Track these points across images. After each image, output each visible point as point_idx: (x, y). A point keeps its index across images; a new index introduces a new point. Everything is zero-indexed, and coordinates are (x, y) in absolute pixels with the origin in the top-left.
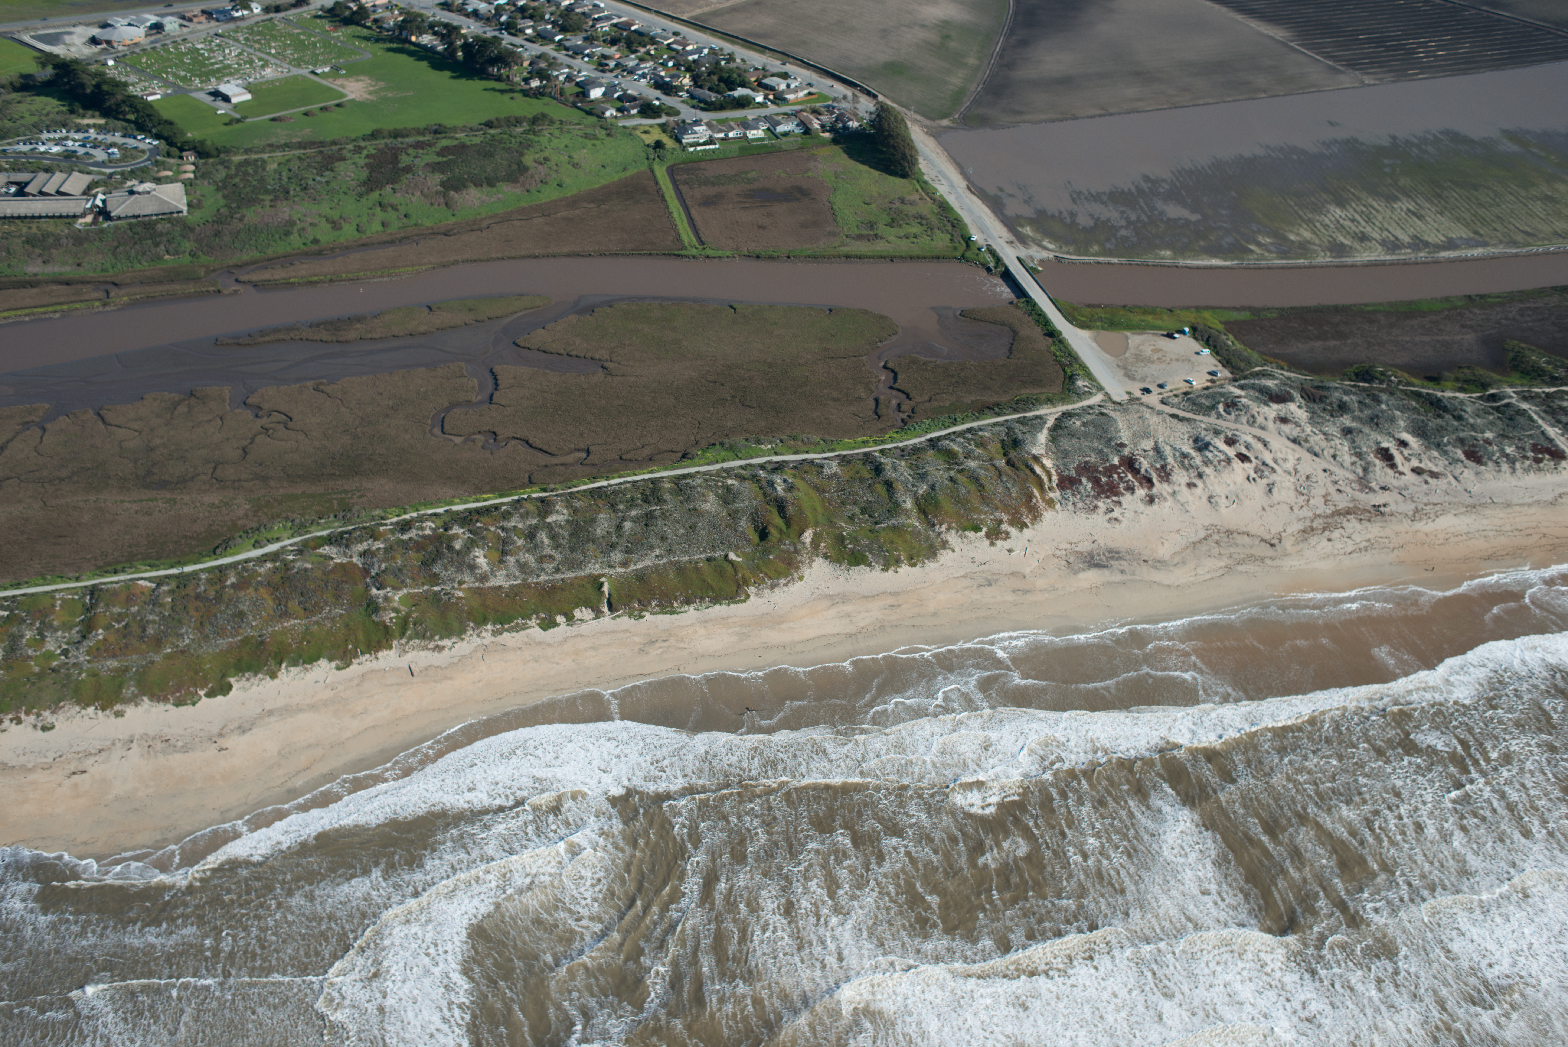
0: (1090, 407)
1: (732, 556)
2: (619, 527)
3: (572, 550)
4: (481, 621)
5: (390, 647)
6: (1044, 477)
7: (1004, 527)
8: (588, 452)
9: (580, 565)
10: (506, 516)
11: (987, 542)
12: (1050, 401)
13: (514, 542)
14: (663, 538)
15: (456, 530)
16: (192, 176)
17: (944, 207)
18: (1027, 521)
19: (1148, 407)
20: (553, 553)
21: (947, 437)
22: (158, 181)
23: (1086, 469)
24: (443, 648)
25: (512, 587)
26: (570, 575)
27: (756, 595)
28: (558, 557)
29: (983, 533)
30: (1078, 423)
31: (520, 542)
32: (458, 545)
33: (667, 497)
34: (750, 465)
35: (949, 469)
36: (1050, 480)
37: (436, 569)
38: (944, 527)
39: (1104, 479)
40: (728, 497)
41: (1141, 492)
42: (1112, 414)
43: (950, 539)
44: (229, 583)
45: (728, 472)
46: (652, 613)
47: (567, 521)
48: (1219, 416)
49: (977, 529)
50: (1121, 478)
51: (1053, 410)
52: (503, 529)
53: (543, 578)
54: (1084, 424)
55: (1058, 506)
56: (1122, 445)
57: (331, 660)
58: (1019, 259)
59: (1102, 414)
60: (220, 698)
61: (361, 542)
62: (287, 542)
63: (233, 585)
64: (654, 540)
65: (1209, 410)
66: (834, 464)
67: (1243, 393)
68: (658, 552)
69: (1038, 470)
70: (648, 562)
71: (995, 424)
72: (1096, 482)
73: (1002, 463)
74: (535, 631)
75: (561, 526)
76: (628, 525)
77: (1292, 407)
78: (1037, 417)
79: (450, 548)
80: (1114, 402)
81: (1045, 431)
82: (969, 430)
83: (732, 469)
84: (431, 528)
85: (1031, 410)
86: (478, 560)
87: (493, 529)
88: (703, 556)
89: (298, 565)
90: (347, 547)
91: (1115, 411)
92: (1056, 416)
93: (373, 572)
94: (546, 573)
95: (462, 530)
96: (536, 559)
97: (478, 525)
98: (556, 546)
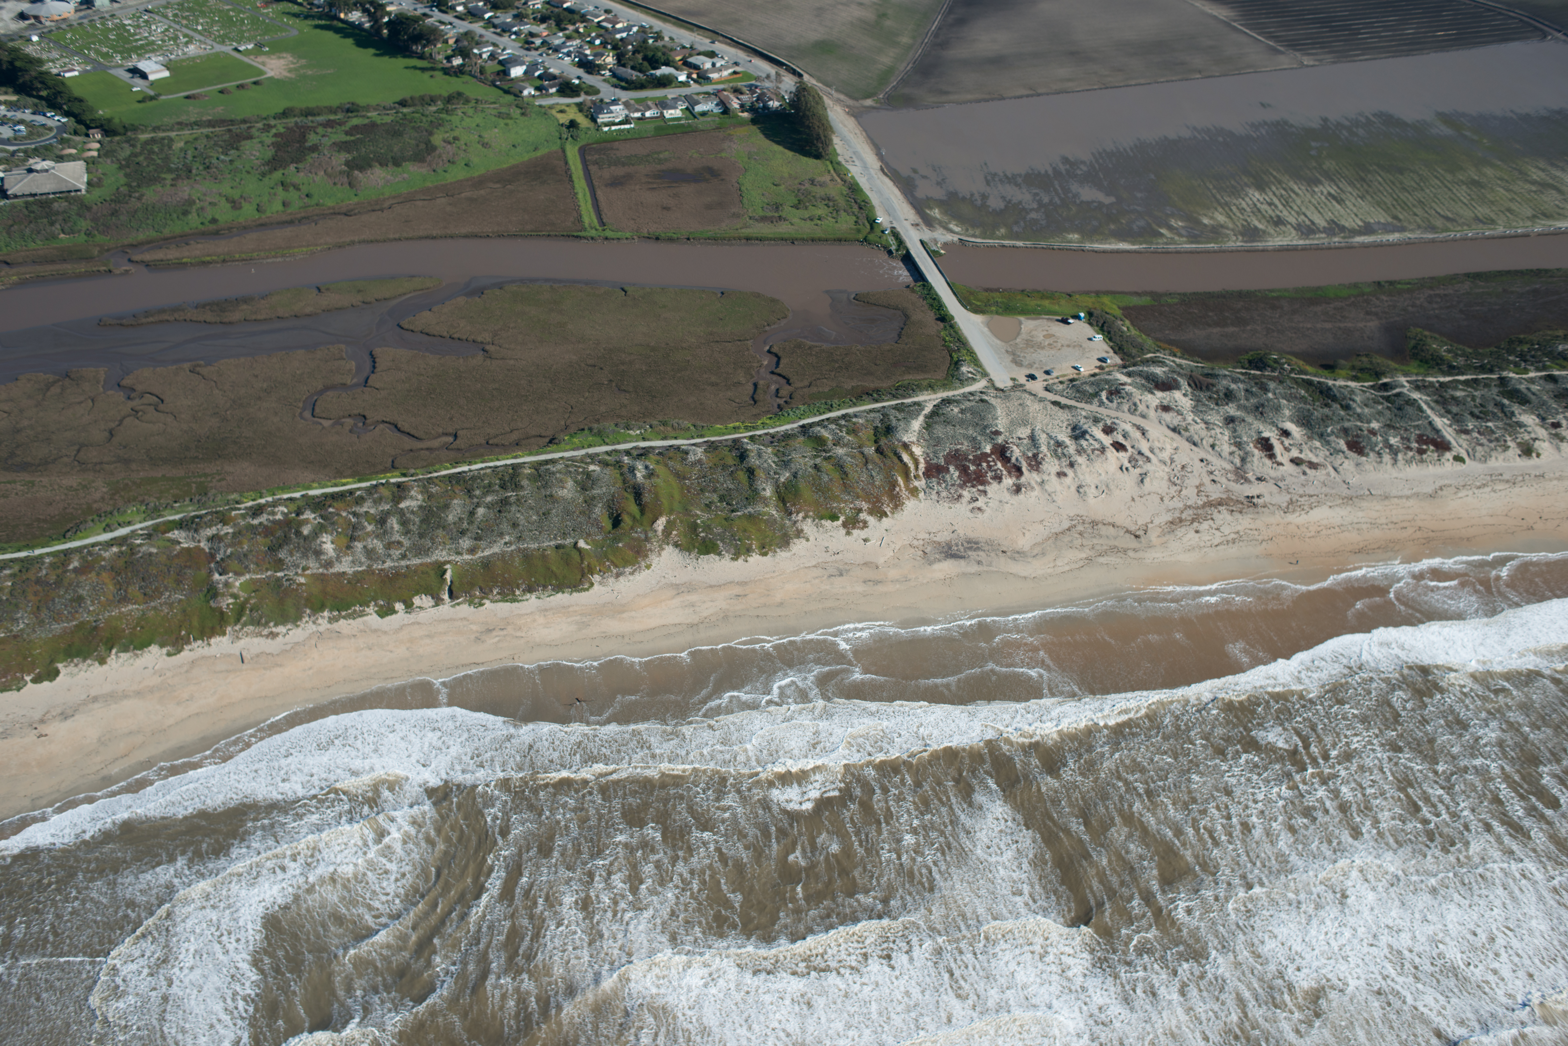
0: (971, 394)
1: (582, 544)
2: (472, 513)
3: (421, 536)
4: (317, 608)
5: (224, 634)
6: (911, 466)
7: (863, 516)
8: (456, 436)
9: (427, 552)
10: (360, 501)
11: (843, 531)
12: (931, 387)
13: (364, 528)
14: (515, 525)
15: (308, 515)
16: (95, 154)
17: (854, 188)
18: (888, 510)
19: (1031, 394)
20: (401, 539)
21: (820, 423)
22: (60, 159)
23: (956, 457)
24: (277, 634)
25: (356, 573)
26: (416, 561)
27: (600, 583)
28: (406, 543)
29: (840, 522)
30: (956, 410)
31: (370, 528)
32: (306, 531)
33: (525, 483)
34: (616, 451)
35: (816, 456)
36: (917, 468)
37: (282, 555)
38: (801, 515)
39: (972, 468)
40: (586, 483)
41: (1008, 481)
42: (993, 401)
43: (805, 528)
44: (71, 567)
45: (593, 458)
46: (493, 601)
47: (420, 507)
48: (1101, 404)
49: (834, 518)
50: (989, 467)
51: (933, 396)
52: (355, 514)
53: (389, 564)
54: (962, 411)
55: (922, 495)
56: (997, 433)
57: (162, 646)
58: (922, 242)
59: (982, 401)
60: (46, 684)
61: (210, 527)
62: (138, 526)
63: (75, 570)
64: (505, 526)
65: (1090, 397)
66: (699, 450)
67: (1128, 380)
68: (507, 538)
69: (906, 458)
70: (496, 549)
71: (871, 411)
72: (964, 470)
73: (870, 450)
74: (372, 618)
75: (413, 512)
76: (481, 511)
77: (1177, 395)
78: (915, 403)
79: (298, 533)
80: (997, 389)
81: (921, 418)
82: (844, 417)
83: (597, 454)
84: (283, 513)
85: (910, 396)
86: (324, 546)
87: (344, 514)
88: (552, 543)
89: (144, 549)
90: (196, 532)
91: (995, 397)
92: (935, 403)
93: (219, 557)
94: (392, 559)
95: (313, 515)
96: (384, 545)
97: (330, 510)
98: (405, 532)
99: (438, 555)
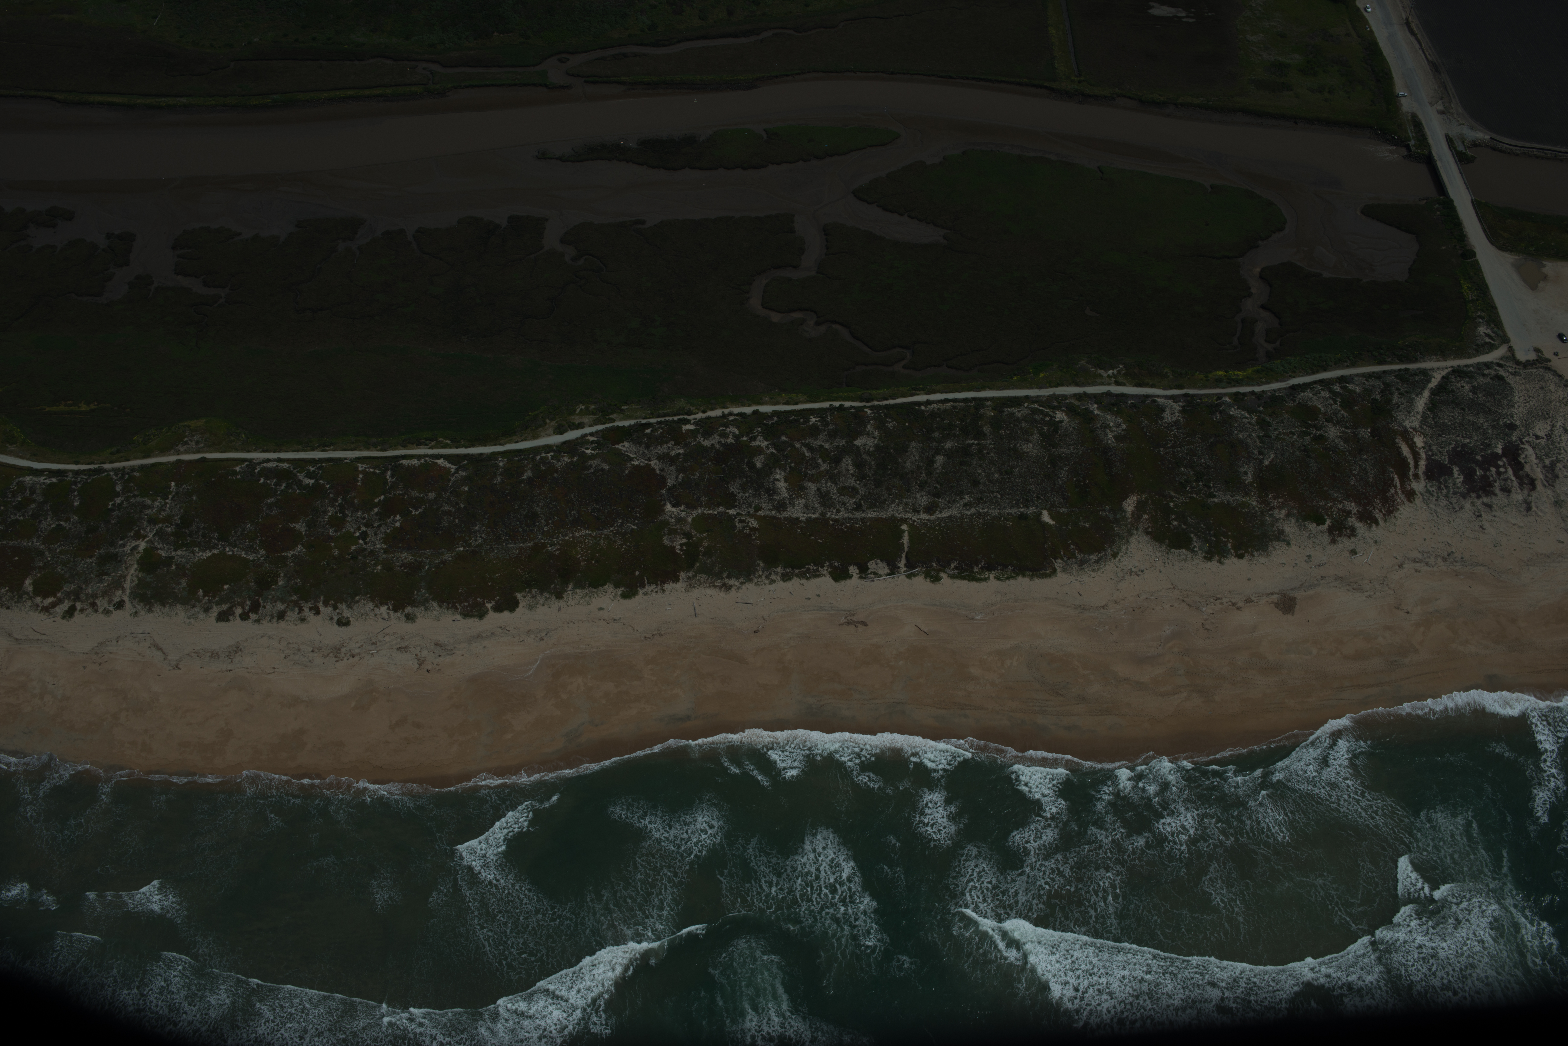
0: (1488, 365)
1: (1046, 517)
2: (931, 462)
3: (877, 483)
4: (772, 561)
5: (676, 580)
6: (1411, 461)
9: (883, 504)
10: (814, 431)
11: (1328, 538)
12: (1442, 350)
13: (818, 466)
14: (976, 483)
15: (761, 442)
18: (1379, 516)
20: (856, 485)
21: (1310, 386)
23: (1461, 456)
24: (730, 588)
25: (809, 520)
26: (871, 514)
27: (1064, 570)
28: (862, 490)
29: (1326, 526)
30: (1467, 387)
31: (824, 467)
32: (759, 462)
33: (987, 429)
34: (1085, 395)
35: (1305, 434)
36: (1416, 466)
39: (1479, 472)
40: (1053, 437)
41: (1518, 496)
42: (1510, 380)
43: (1287, 529)
44: (525, 476)
45: (1060, 401)
46: (950, 577)
47: (877, 447)
49: (1320, 521)
50: (1499, 473)
51: (1442, 365)
52: (809, 447)
53: (843, 514)
54: (1474, 390)
55: (1418, 501)
56: (1512, 427)
57: (617, 586)
58: (1447, 139)
59: (1498, 377)
60: (506, 614)
61: (661, 444)
62: (588, 430)
63: (529, 481)
64: (965, 483)
66: (1177, 406)
68: (967, 498)
69: (1405, 450)
70: (954, 511)
71: (1371, 376)
72: (1469, 476)
74: (825, 582)
75: (868, 453)
76: (940, 459)
78: (1421, 372)
80: (1516, 362)
81: (1426, 394)
82: (1339, 380)
83: (1065, 397)
84: (734, 435)
85: (1416, 361)
86: (778, 484)
87: (798, 446)
88: (1014, 511)
89: (595, 463)
90: (647, 447)
91: (1514, 374)
92: (1444, 373)
93: (670, 482)
94: (847, 509)
95: (765, 443)
96: (838, 490)
97: (784, 438)
98: (861, 477)
99: (895, 510)
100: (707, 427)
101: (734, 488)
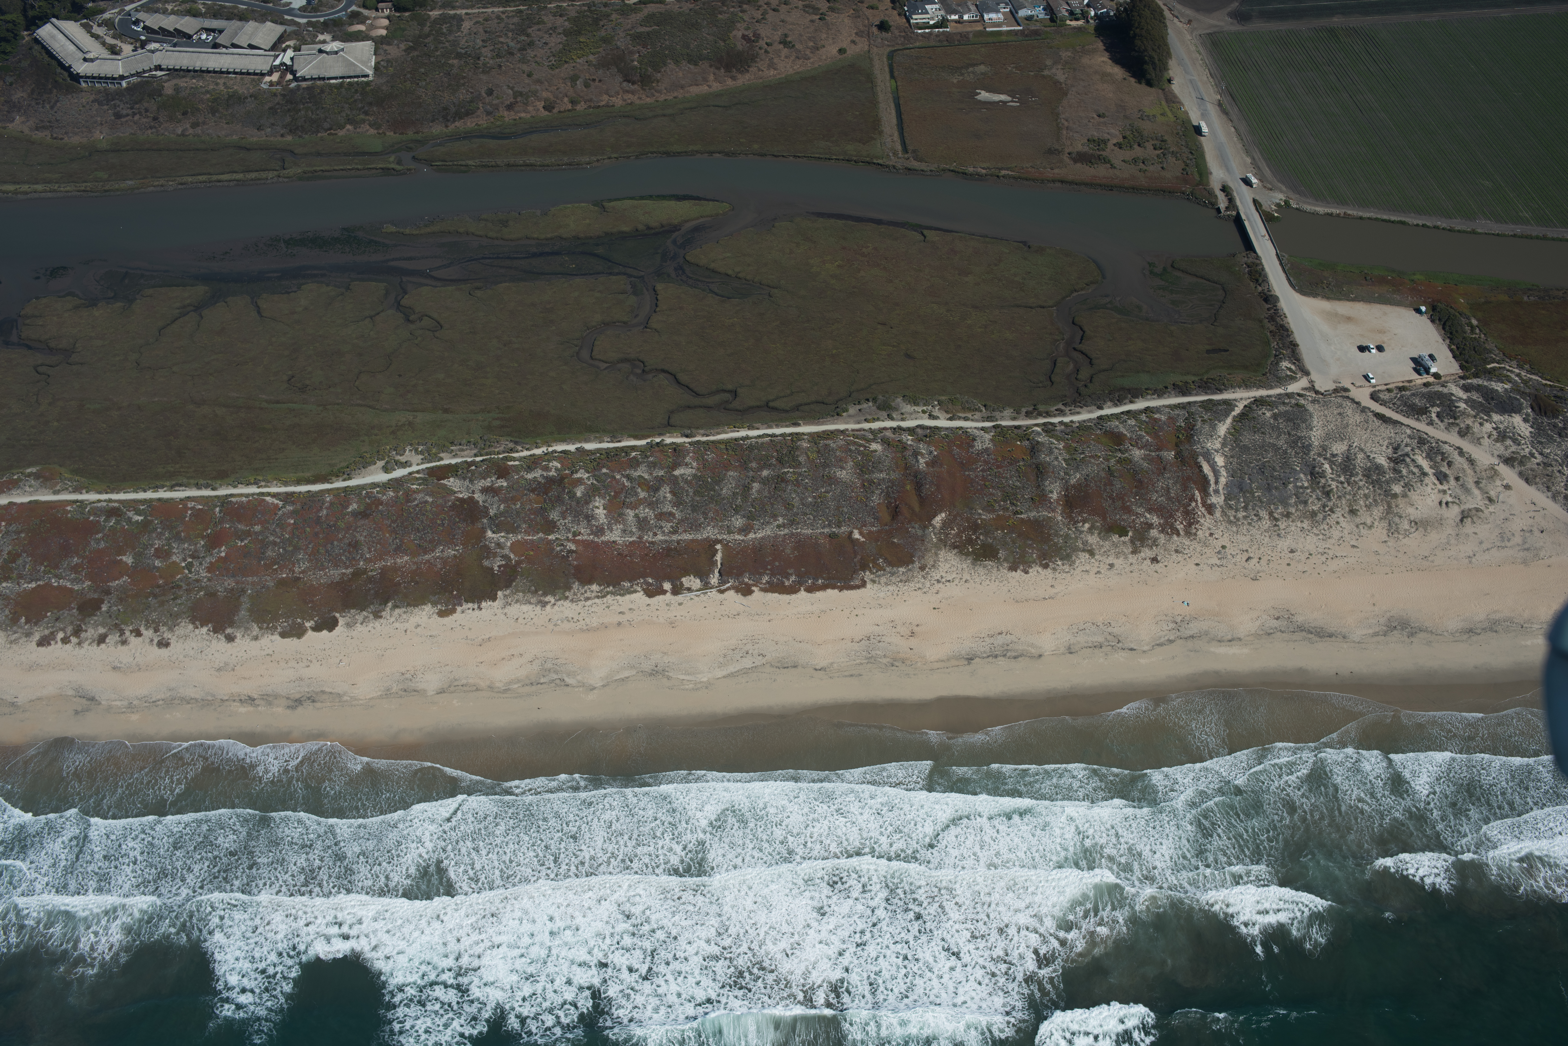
0: (1289, 395)
1: (856, 535)
2: (747, 488)
3: (694, 509)
4: (586, 580)
5: (494, 598)
6: (1212, 479)
7: (1154, 533)
8: (735, 394)
9: (698, 527)
10: (634, 464)
11: (1130, 549)
12: (1245, 383)
13: (636, 494)
14: (789, 506)
15: (582, 474)
16: (384, 32)
18: (1180, 528)
19: (1353, 401)
20: (674, 510)
21: (1119, 416)
22: (349, 38)
23: (1261, 473)
24: (547, 603)
25: (626, 544)
26: (687, 537)
27: (873, 582)
28: (678, 515)
29: (1128, 538)
30: (1268, 414)
31: (642, 495)
32: (579, 492)
33: (803, 458)
34: (900, 428)
35: (1110, 457)
36: (1217, 482)
38: (1087, 526)
40: (866, 465)
42: (1310, 408)
43: (1090, 540)
44: (350, 509)
45: (875, 434)
46: (762, 590)
47: (695, 476)
48: (1430, 422)
49: (1123, 532)
50: (1297, 488)
51: (1246, 394)
52: (628, 477)
53: (660, 537)
54: (1275, 417)
55: (1219, 514)
56: (1310, 447)
57: (434, 604)
58: (1255, 201)
59: (1299, 405)
60: (325, 632)
61: (485, 478)
62: (414, 468)
63: (354, 513)
64: (779, 507)
65: (1420, 412)
66: (988, 437)
67: (1464, 396)
68: (781, 520)
69: (1206, 469)
70: (768, 532)
71: (1176, 406)
73: (1170, 455)
74: (639, 597)
75: (686, 482)
76: (756, 486)
77: (1517, 420)
78: (1225, 401)
80: (1317, 392)
81: (1229, 420)
82: (1147, 410)
83: (880, 431)
84: (557, 469)
85: (1220, 392)
86: (597, 511)
87: (618, 477)
88: (826, 530)
89: (419, 496)
90: (471, 481)
91: (1314, 401)
92: (1246, 403)
93: (492, 512)
94: (663, 532)
95: (587, 475)
96: (656, 516)
97: (604, 470)
98: (678, 503)
99: (709, 532)
100: (533, 463)
101: (554, 515)
